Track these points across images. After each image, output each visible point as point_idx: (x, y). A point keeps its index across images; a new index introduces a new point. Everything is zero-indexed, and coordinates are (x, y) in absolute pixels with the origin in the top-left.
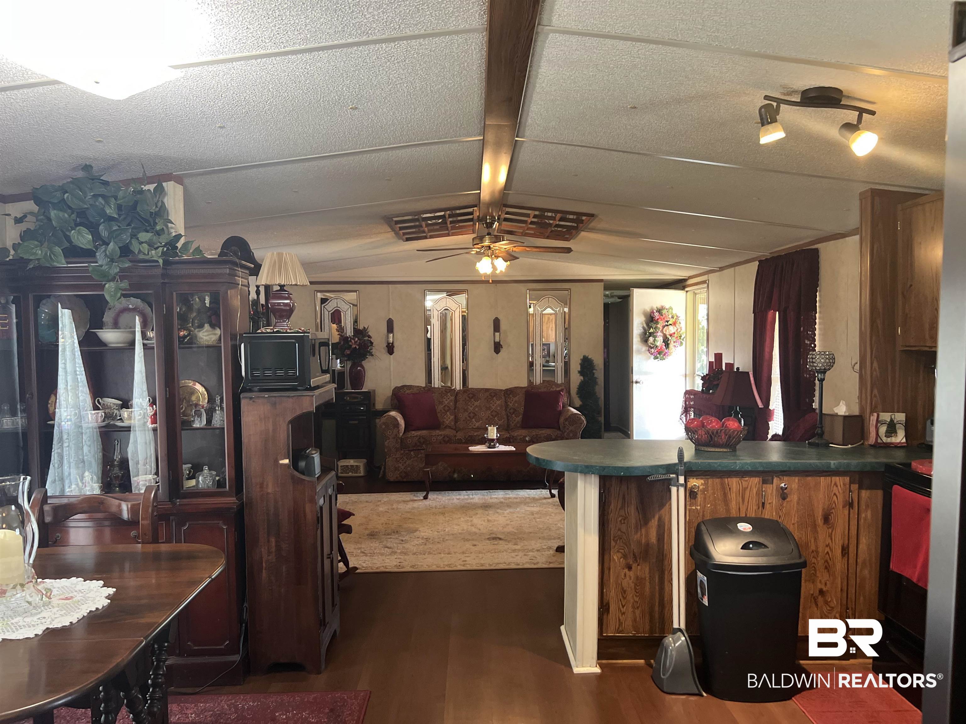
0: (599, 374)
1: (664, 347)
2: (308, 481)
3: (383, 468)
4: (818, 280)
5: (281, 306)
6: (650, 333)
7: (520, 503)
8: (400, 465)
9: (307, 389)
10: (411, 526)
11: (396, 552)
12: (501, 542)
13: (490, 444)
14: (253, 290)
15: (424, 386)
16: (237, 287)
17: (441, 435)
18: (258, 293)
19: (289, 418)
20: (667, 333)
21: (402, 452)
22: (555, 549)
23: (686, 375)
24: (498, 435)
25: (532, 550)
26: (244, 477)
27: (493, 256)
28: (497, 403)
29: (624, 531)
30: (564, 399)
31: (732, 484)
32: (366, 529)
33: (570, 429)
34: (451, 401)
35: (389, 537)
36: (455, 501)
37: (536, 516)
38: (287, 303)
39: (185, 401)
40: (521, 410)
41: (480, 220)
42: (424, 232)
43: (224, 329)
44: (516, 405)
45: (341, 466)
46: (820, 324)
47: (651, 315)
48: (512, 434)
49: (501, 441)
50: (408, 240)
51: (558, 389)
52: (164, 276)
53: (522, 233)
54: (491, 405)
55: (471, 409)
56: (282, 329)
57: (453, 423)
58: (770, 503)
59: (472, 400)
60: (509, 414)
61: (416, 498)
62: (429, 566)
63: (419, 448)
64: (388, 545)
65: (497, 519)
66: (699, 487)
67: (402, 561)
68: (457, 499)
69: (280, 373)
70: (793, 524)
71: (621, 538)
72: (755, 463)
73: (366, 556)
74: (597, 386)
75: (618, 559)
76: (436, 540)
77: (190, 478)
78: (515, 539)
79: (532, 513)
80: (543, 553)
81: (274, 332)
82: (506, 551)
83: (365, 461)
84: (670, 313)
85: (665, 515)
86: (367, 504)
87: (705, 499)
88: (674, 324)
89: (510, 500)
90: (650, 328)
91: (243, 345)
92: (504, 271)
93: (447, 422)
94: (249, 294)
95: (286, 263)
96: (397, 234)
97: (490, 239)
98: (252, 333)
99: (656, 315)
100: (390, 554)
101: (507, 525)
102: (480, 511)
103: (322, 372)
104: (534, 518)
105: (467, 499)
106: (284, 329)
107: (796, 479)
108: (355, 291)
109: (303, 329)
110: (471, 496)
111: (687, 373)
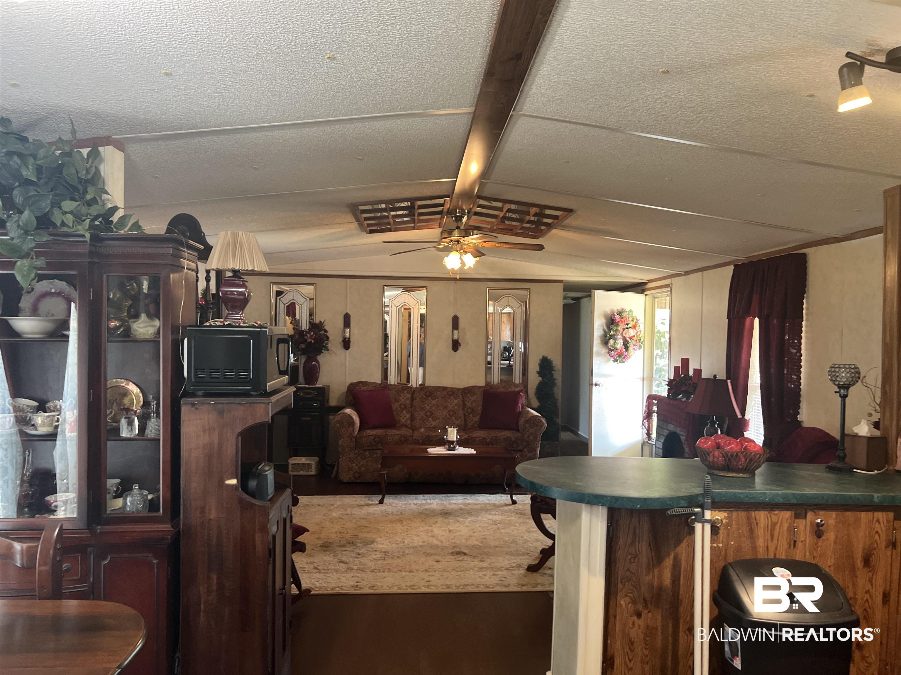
0: (558, 375)
1: (624, 350)
2: (259, 506)
3: (336, 467)
4: (805, 286)
5: (234, 294)
6: (611, 336)
7: (482, 510)
8: (354, 465)
9: (262, 395)
10: (368, 535)
11: (352, 569)
12: (466, 557)
13: (450, 447)
14: (202, 276)
15: (380, 382)
16: (182, 271)
17: (397, 434)
18: (208, 279)
19: (239, 429)
20: (627, 336)
21: (357, 451)
22: (526, 567)
23: (643, 378)
24: (458, 437)
25: (500, 569)
26: (182, 499)
27: (462, 251)
28: (455, 402)
29: (634, 571)
30: (522, 401)
31: (760, 519)
32: (319, 538)
33: (530, 431)
34: (408, 399)
35: (344, 549)
36: (413, 507)
37: (500, 526)
38: (241, 292)
39: (115, 404)
40: (479, 409)
41: (450, 212)
42: (389, 224)
43: (164, 321)
44: (474, 404)
45: (292, 464)
46: (806, 332)
47: (611, 318)
48: (471, 435)
49: (462, 443)
50: (371, 232)
51: (516, 390)
52: (91, 254)
53: (489, 229)
54: (449, 404)
55: (428, 407)
56: (234, 322)
57: (409, 422)
58: (802, 542)
59: (429, 398)
60: (466, 414)
61: (371, 502)
62: (390, 588)
63: (375, 448)
64: (344, 559)
65: (459, 529)
66: (722, 521)
67: (360, 580)
68: (414, 504)
69: (230, 374)
70: (829, 567)
71: (630, 580)
72: (786, 494)
73: (320, 572)
74: (556, 388)
75: (627, 605)
76: (395, 554)
77: (118, 496)
78: (481, 554)
79: (495, 523)
80: (514, 572)
81: (224, 326)
82: (472, 569)
83: (317, 459)
84: (630, 316)
85: (682, 553)
86: (319, 507)
87: (728, 534)
88: (634, 327)
89: (470, 506)
90: (610, 330)
91: (186, 341)
92: (472, 266)
93: (403, 421)
94: (197, 281)
95: (241, 243)
96: (361, 225)
97: (459, 233)
98: (198, 326)
99: (617, 317)
100: (346, 571)
101: (471, 536)
102: (440, 519)
103: (280, 374)
104: (498, 529)
105: (425, 504)
106: (237, 322)
107: (834, 514)
108: (313, 284)
109: (259, 322)
110: (429, 501)
111: (645, 377)
